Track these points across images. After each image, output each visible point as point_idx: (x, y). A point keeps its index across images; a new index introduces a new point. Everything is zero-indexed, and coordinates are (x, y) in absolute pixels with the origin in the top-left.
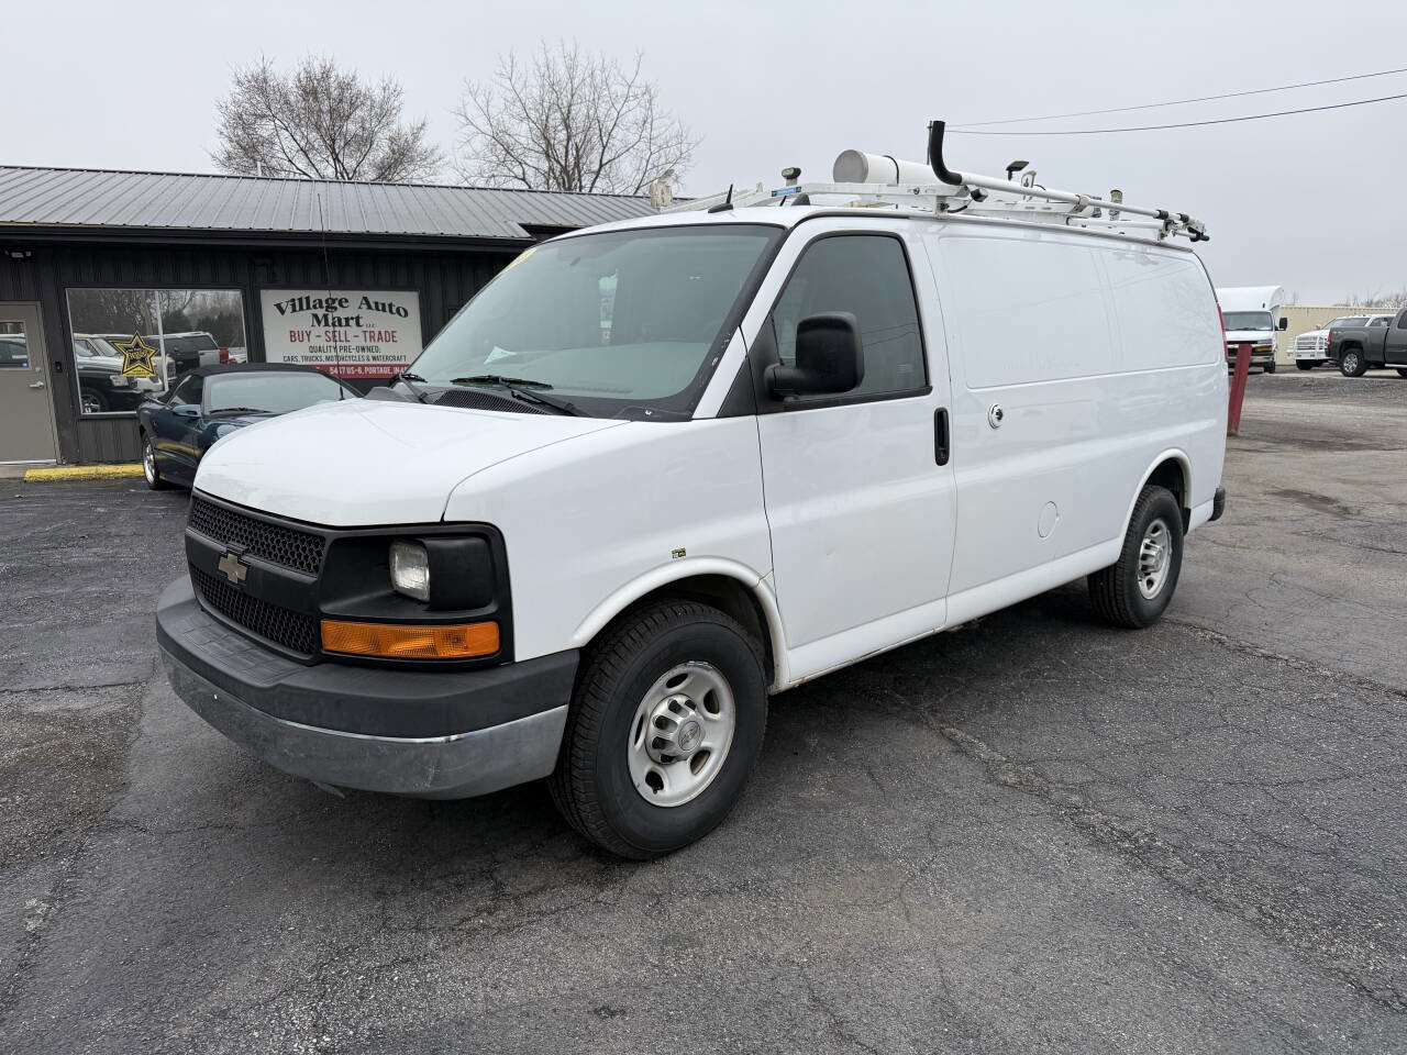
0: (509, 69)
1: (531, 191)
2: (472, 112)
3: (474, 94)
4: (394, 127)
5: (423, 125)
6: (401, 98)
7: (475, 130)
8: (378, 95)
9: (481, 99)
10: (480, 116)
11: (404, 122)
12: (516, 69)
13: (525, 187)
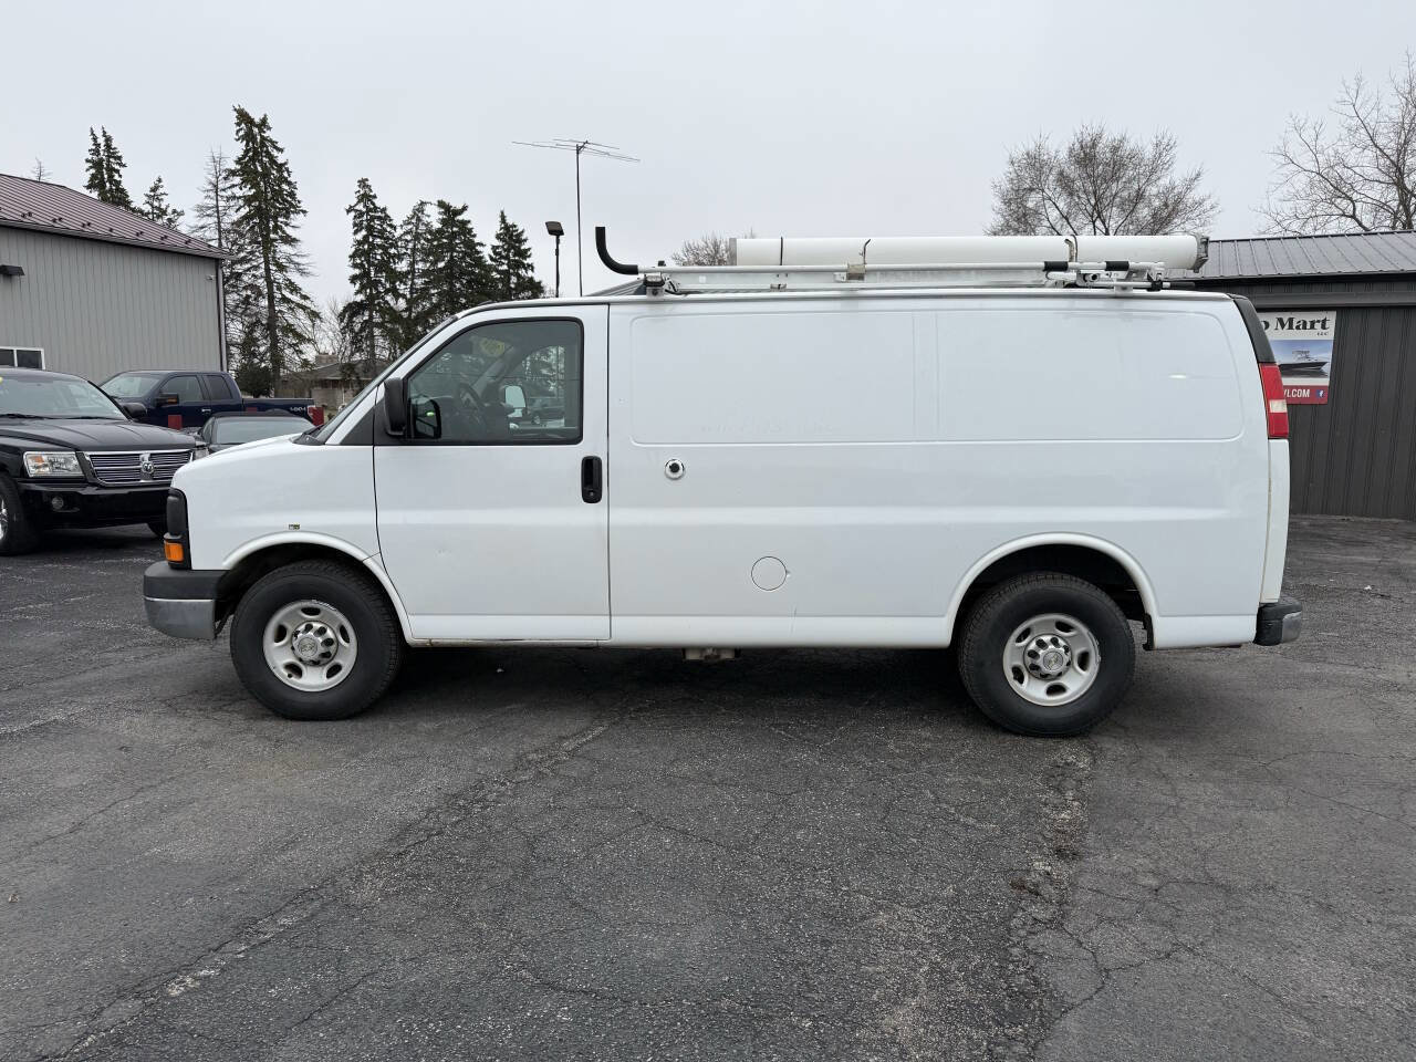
0: (1353, 93)
1: (1368, 233)
2: (1295, 149)
3: (1298, 129)
4: (1164, 182)
5: (1198, 175)
6: (1174, 151)
7: (1296, 168)
8: (1149, 152)
9: (1309, 135)
10: (1306, 152)
11: (1174, 176)
12: (1362, 93)
13: (1359, 230)
